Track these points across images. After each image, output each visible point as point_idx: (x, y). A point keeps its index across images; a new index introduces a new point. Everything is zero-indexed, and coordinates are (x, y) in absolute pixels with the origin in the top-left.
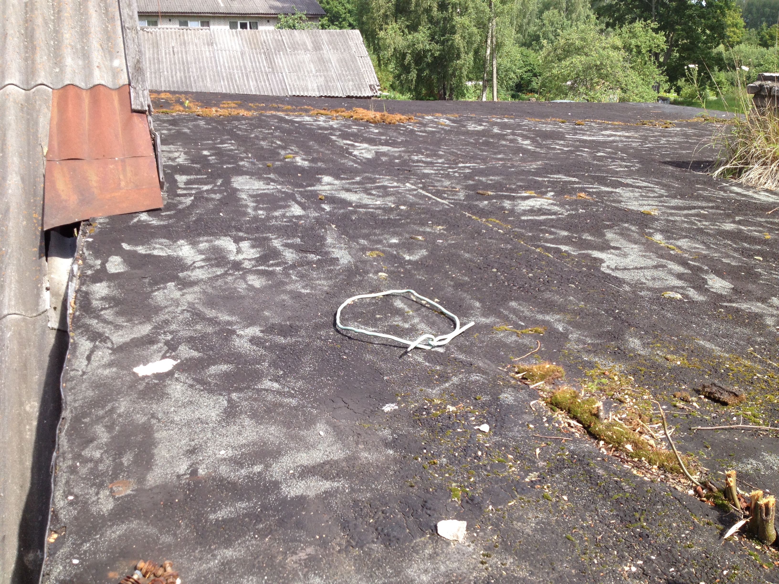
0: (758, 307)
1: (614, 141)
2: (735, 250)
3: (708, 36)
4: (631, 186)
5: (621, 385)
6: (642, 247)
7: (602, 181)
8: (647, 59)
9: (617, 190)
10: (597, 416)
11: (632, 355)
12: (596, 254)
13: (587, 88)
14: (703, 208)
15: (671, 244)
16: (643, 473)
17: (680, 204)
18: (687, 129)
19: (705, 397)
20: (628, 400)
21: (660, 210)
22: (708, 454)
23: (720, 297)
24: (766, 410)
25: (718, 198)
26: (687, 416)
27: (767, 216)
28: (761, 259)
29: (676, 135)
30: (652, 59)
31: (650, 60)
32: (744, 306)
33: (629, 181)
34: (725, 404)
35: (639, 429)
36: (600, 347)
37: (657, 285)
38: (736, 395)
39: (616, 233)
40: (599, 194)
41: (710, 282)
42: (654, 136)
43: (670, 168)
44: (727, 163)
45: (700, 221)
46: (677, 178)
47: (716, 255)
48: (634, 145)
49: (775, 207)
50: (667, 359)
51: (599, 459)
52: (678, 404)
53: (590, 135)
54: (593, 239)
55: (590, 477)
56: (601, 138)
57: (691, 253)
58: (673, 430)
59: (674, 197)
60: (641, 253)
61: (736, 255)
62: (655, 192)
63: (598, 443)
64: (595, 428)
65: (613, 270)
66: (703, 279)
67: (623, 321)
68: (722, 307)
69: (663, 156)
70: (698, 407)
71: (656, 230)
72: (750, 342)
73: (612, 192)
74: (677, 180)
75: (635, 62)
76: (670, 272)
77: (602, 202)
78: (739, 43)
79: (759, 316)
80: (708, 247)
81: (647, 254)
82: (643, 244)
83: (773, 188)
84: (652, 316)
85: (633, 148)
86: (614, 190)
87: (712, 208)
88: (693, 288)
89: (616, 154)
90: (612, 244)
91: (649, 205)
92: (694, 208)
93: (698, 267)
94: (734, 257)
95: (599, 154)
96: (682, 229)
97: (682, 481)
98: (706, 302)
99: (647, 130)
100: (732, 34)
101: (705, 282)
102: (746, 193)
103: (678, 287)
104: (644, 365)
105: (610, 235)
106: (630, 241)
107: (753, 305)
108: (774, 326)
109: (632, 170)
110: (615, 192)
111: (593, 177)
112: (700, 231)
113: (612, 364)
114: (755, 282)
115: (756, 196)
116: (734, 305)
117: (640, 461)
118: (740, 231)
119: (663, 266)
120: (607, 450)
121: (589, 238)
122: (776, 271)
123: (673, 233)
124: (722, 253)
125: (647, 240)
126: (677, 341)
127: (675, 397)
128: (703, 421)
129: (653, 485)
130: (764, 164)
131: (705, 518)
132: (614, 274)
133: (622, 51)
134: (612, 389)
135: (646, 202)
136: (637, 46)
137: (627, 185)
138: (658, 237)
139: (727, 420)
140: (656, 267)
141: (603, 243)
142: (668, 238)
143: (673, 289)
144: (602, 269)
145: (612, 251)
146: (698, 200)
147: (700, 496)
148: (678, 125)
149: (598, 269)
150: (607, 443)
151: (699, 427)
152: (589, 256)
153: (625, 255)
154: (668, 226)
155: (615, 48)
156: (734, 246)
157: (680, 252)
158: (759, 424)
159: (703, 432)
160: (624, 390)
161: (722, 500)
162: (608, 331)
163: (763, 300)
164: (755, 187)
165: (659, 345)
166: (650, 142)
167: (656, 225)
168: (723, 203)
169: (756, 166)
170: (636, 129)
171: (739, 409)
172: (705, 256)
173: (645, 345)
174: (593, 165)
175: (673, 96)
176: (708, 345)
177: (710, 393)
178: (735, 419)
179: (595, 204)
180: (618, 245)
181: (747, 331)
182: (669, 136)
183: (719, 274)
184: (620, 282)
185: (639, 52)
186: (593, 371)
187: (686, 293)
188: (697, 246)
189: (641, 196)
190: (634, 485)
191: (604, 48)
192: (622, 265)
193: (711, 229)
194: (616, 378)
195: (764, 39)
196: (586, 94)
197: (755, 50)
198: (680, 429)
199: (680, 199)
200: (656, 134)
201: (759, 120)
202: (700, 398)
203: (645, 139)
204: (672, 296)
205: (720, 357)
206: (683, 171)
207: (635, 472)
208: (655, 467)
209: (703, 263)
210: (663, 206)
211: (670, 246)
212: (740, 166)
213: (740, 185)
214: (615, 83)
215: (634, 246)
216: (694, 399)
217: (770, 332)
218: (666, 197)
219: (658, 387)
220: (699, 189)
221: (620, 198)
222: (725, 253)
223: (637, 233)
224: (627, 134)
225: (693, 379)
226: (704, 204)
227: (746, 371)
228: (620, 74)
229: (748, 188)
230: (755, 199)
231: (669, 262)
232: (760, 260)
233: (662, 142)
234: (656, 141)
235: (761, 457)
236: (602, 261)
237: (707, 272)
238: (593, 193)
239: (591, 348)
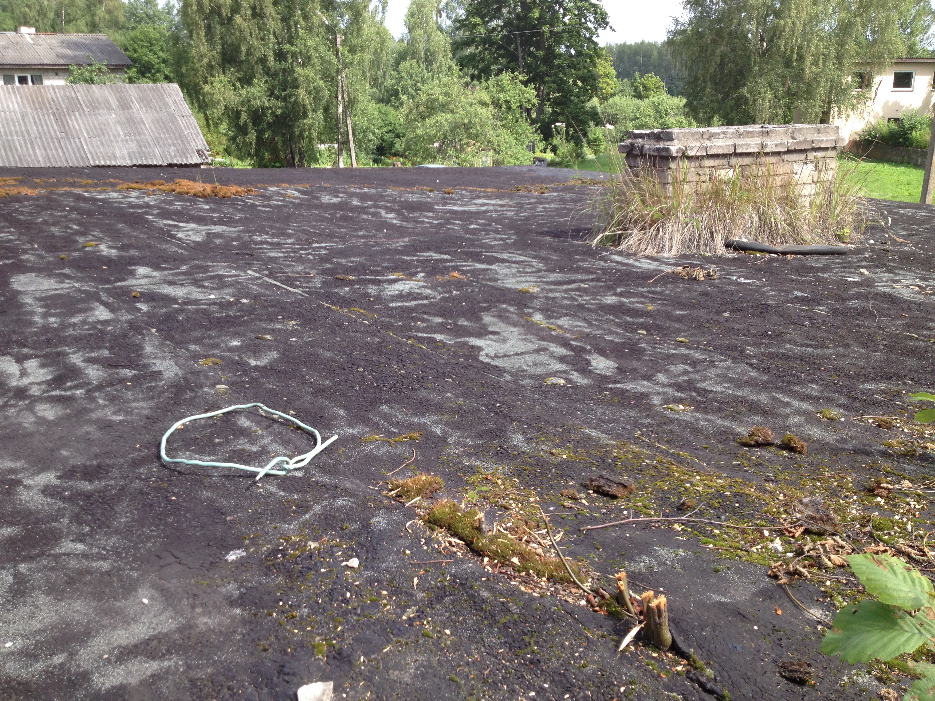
0: (643, 386)
1: (487, 211)
2: (619, 325)
3: (580, 88)
4: (508, 261)
5: (505, 489)
6: (522, 330)
7: (476, 257)
8: (518, 116)
9: (493, 267)
10: (479, 529)
11: (515, 453)
12: (474, 341)
13: (456, 150)
14: (582, 281)
15: (552, 324)
16: (531, 589)
17: (559, 279)
18: (564, 194)
19: (595, 492)
20: (513, 505)
21: (538, 286)
22: (600, 556)
23: (604, 378)
24: (656, 499)
25: (598, 269)
26: (576, 516)
27: (649, 286)
28: (645, 332)
29: (553, 201)
30: (524, 115)
31: (522, 117)
32: (630, 386)
33: (505, 256)
34: (614, 497)
35: (525, 538)
36: (481, 449)
37: (539, 371)
38: (625, 486)
39: (493, 316)
40: (474, 272)
41: (594, 363)
42: (530, 204)
43: (549, 239)
44: (605, 230)
45: (580, 296)
46: (555, 250)
47: (598, 332)
48: (509, 214)
49: (656, 275)
50: (552, 454)
51: (483, 579)
52: (565, 504)
53: (461, 205)
54: (469, 324)
55: (474, 602)
56: (473, 208)
57: (573, 333)
58: (562, 533)
59: (553, 271)
60: (521, 337)
61: (619, 330)
62: (532, 266)
63: (482, 561)
64: (478, 543)
65: (492, 358)
66: (587, 360)
67: (505, 416)
68: (607, 389)
69: (540, 225)
70: (587, 504)
71: (536, 310)
72: (637, 425)
73: (487, 270)
74: (556, 251)
75: (506, 119)
76: (552, 355)
77: (477, 282)
79: (645, 396)
80: (590, 325)
81: (528, 337)
82: (523, 326)
83: (654, 254)
84: (535, 406)
85: (508, 218)
86: (490, 267)
87: (593, 280)
88: (577, 371)
89: (490, 225)
90: (490, 329)
91: (527, 282)
92: (574, 282)
93: (580, 347)
94: (617, 334)
95: (472, 226)
96: (562, 307)
97: (573, 590)
98: (590, 386)
99: (522, 196)
100: (605, 86)
101: (588, 363)
102: (627, 261)
103: (560, 372)
104: (528, 463)
105: (487, 319)
106: (509, 324)
107: (638, 384)
108: (661, 405)
109: (507, 243)
110: (491, 270)
111: (467, 254)
112: (581, 307)
113: (494, 467)
114: (638, 359)
115: (637, 264)
116: (619, 386)
117: (528, 574)
118: (622, 304)
119: (545, 349)
120: (491, 567)
121: (465, 323)
122: (660, 344)
123: (553, 312)
124: (604, 329)
125: (527, 321)
126: (562, 432)
127: (562, 495)
128: (592, 520)
129: (542, 601)
130: (643, 228)
131: (598, 630)
132: (493, 363)
133: (491, 108)
134: (496, 495)
135: (523, 279)
136: (506, 102)
137: (503, 261)
138: (538, 318)
139: (617, 516)
140: (537, 351)
141: (481, 328)
142: (548, 317)
143: (555, 374)
144: (481, 358)
145: (491, 336)
146: (578, 273)
147: (592, 606)
148: (555, 190)
149: (475, 358)
150: (492, 559)
151: (589, 527)
152: (465, 344)
153: (505, 340)
154: (548, 304)
155: (483, 104)
156: (617, 320)
157: (561, 332)
158: (650, 515)
159: (594, 533)
160: (508, 495)
161: (615, 607)
162: (490, 429)
163: (648, 378)
164: (636, 255)
165: (543, 439)
166: (526, 211)
167: (536, 303)
168: (604, 274)
169: (636, 231)
170: (511, 197)
171: (629, 501)
172: (588, 335)
173: (529, 441)
174: (466, 239)
175: (549, 156)
176: (594, 433)
177: (598, 487)
178: (625, 512)
179: (470, 283)
180: (497, 330)
181: (633, 413)
182: (545, 203)
183: (602, 353)
184: (500, 371)
185: (509, 109)
186: (474, 477)
187: (570, 377)
188: (579, 324)
189: (519, 272)
190: (521, 604)
191: (471, 105)
192: (501, 352)
193: (592, 304)
194: (500, 482)
195: (638, 90)
196: (456, 157)
197: (630, 102)
198: (569, 532)
199: (559, 273)
200: (532, 200)
201: (632, 182)
202: (589, 494)
203: (520, 207)
204: (555, 382)
205: (607, 445)
206: (560, 241)
207: (523, 589)
208: (544, 579)
209: (585, 343)
210: (541, 282)
211: (551, 326)
212: (619, 232)
213: (620, 253)
214: (486, 143)
215: (513, 329)
216: (582, 495)
217: (657, 412)
218: (545, 271)
219: (544, 487)
220: (579, 260)
221: (497, 276)
222: (608, 329)
223: (516, 314)
224: (501, 202)
225: (580, 474)
226: (584, 277)
227: (634, 458)
228: (491, 134)
229: (628, 255)
230: (636, 267)
231: (550, 344)
232: (643, 334)
233: (538, 210)
234: (531, 209)
235: (653, 553)
236: (480, 349)
237: (590, 352)
238: (468, 271)
239: (471, 451)
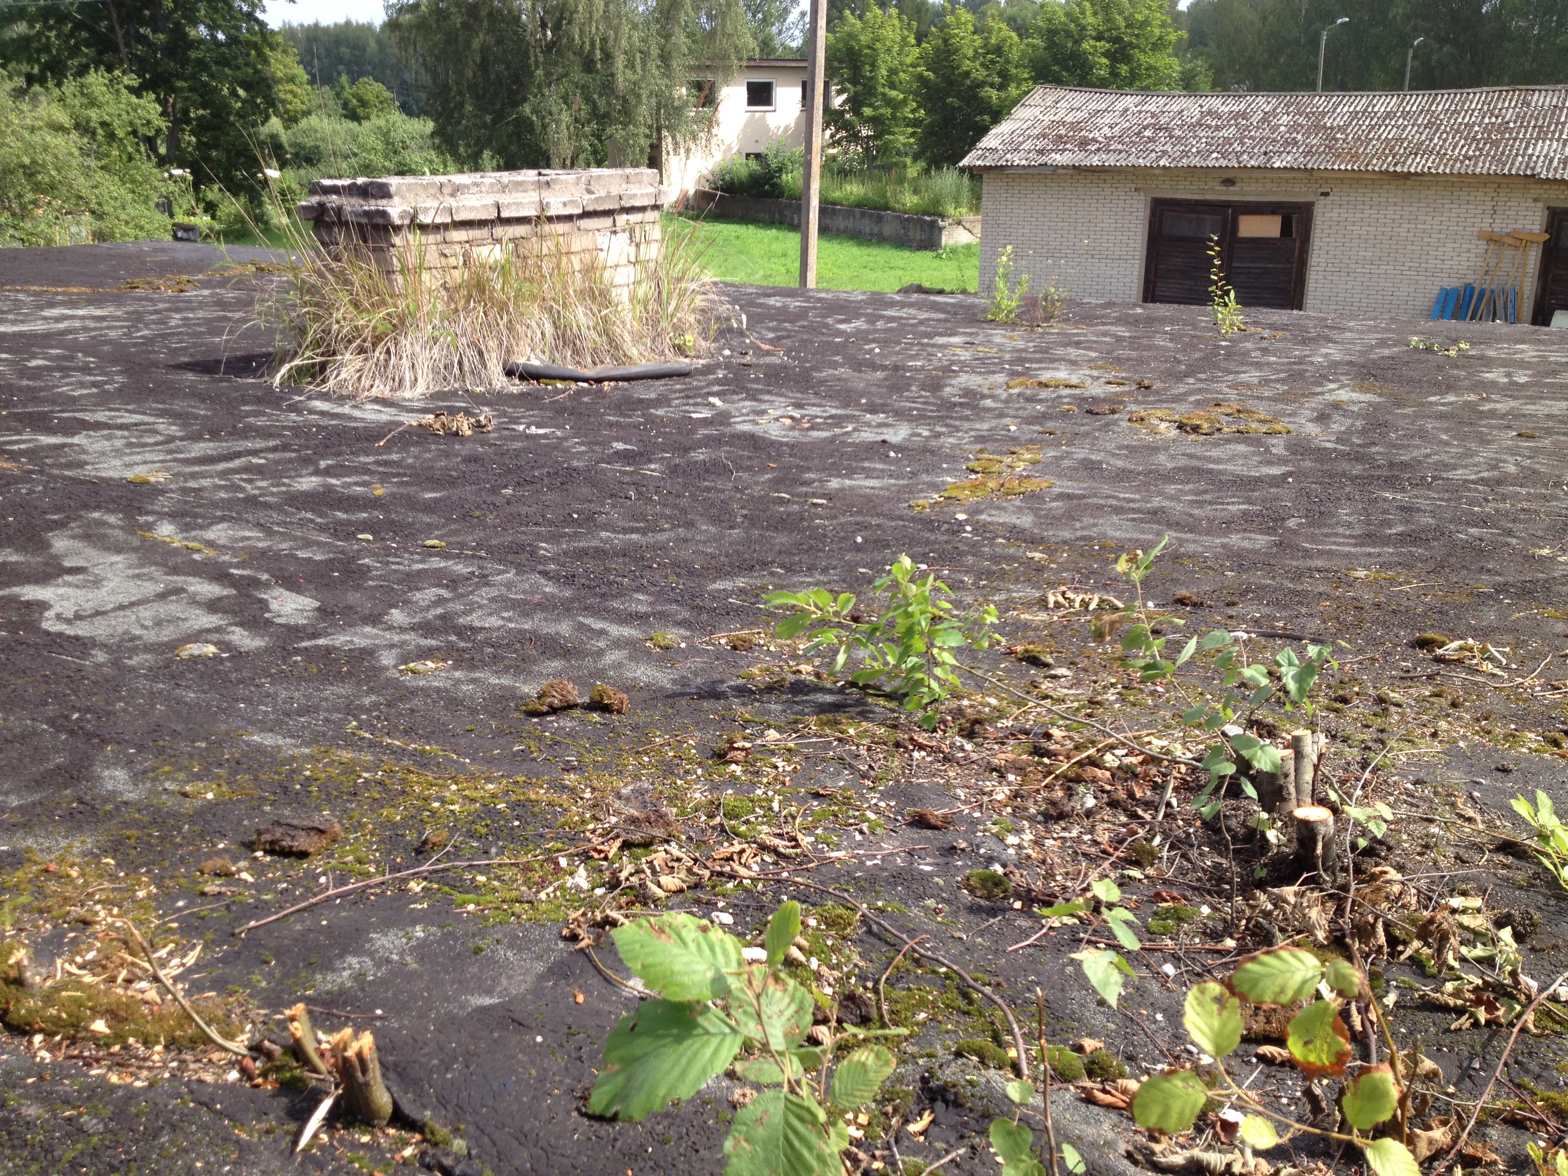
0: (365, 636)
1: (67, 331)
2: (322, 529)
3: (244, 102)
4: (107, 426)
5: (86, 885)
6: (134, 558)
7: (41, 423)
8: (130, 149)
9: (76, 440)
10: (19, 982)
11: (109, 807)
12: (30, 593)
14: (255, 453)
15: (194, 539)
16: (132, 1074)
17: (209, 452)
18: (223, 291)
19: (266, 852)
20: (102, 914)
21: (167, 470)
22: (270, 976)
23: (294, 632)
24: (381, 841)
25: (285, 428)
26: (228, 907)
27: (378, 452)
28: (370, 537)
29: (202, 305)
30: (143, 149)
31: (138, 151)
32: (340, 640)
33: (101, 416)
34: (303, 855)
35: (123, 974)
36: (39, 810)
37: (167, 634)
38: (321, 832)
39: (73, 537)
40: (33, 454)
41: (274, 605)
42: (156, 312)
43: (190, 376)
44: (295, 355)
45: (250, 481)
46: (202, 398)
47: (284, 546)
48: (113, 334)
49: (390, 431)
50: (185, 795)
51: (30, 1081)
52: (208, 888)
53: (14, 322)
54: (21, 559)
55: (10, 1133)
56: (39, 327)
57: (235, 551)
58: (199, 948)
59: (196, 437)
60: (130, 572)
61: (323, 538)
62: (157, 432)
63: (30, 1043)
64: (18, 1010)
65: (68, 621)
66: (261, 601)
67: (89, 736)
68: (297, 652)
69: (174, 352)
70: (251, 879)
71: (161, 515)
72: (351, 709)
73: (64, 445)
74: (203, 400)
75: (107, 155)
76: (194, 601)
77: (41, 472)
78: (307, 113)
79: (369, 653)
80: (269, 533)
81: (145, 570)
82: (136, 550)
83: (387, 394)
84: (153, 706)
85: (109, 342)
86: (69, 440)
87: (275, 449)
88: (241, 624)
89: (72, 358)
90: (67, 564)
91: (145, 463)
92: (238, 455)
93: (249, 577)
94: (319, 544)
95: (34, 363)
96: (214, 504)
97: (214, 1057)
98: (267, 650)
99: (141, 299)
100: (289, 97)
101: (264, 605)
102: (338, 410)
103: (208, 631)
104: (135, 824)
105: (60, 543)
106: (108, 549)
107: (356, 634)
108: (395, 667)
109: (108, 392)
110: (71, 445)
111: (19, 417)
112: (252, 502)
113: (63, 843)
114: (358, 588)
115: (357, 413)
116: (321, 642)
117: (126, 1047)
118: (330, 489)
119: (178, 591)
120: (50, 1050)
121: (14, 558)
122: (396, 556)
123: (196, 516)
124: (295, 539)
125: (144, 540)
126: (206, 749)
127: (202, 873)
128: (260, 908)
129: (153, 1093)
130: (362, 350)
131: (259, 1121)
132: (70, 631)
133: (74, 135)
134: (66, 900)
135: (137, 458)
136: (104, 124)
137: (97, 426)
138: (166, 530)
139: (307, 889)
140: (162, 596)
141: (46, 564)
142: (186, 528)
143: (198, 636)
144: (45, 625)
145: (68, 578)
146: (247, 438)
147: (250, 1078)
148: (205, 285)
149: (33, 627)
150: (49, 1034)
151: (252, 923)
152: (13, 599)
153: (97, 583)
154: (186, 502)
155: (58, 128)
156: (319, 520)
157: (211, 553)
158: (369, 875)
159: (261, 932)
160: (90, 895)
161: (291, 1069)
162: (59, 767)
163: (374, 619)
164: (354, 397)
165: (167, 769)
166: (147, 326)
167: (163, 503)
168: (296, 436)
169: (348, 356)
170: (118, 300)
171: (331, 856)
172: (263, 553)
173: (137, 778)
174: (20, 389)
175: (202, 221)
176: (268, 740)
177: (272, 843)
178: (322, 880)
179: (25, 477)
180: (82, 563)
181: (344, 689)
182: (187, 309)
183: (291, 584)
184: (83, 645)
185: (111, 136)
186: (19, 874)
187: (227, 637)
188: (248, 534)
189: (130, 445)
190: (108, 1112)
191: (32, 130)
192: (89, 607)
193: (273, 494)
194: (74, 873)
195: (350, 106)
197: (338, 127)
198: (213, 942)
199: (210, 440)
200: (161, 306)
201: (330, 270)
202: (256, 858)
203: (137, 318)
204: (196, 653)
205: (293, 758)
206: (214, 381)
207: (114, 1079)
208: (159, 1048)
209: (259, 569)
210: (175, 460)
211: (191, 545)
212: (319, 359)
213: (325, 397)
215: (115, 558)
216: (241, 864)
217: (388, 680)
218: (182, 439)
219: (167, 864)
220: (248, 414)
221: (84, 457)
222: (303, 538)
223: (121, 528)
224: (98, 313)
225: (239, 823)
226: (259, 444)
227: (342, 773)
228: (80, 183)
229: (341, 399)
230: (356, 419)
231: (190, 579)
232: (368, 541)
233: (173, 323)
234: (161, 322)
235: (367, 946)
236: (43, 606)
237: (267, 586)
238: (22, 453)
239: (17, 818)
